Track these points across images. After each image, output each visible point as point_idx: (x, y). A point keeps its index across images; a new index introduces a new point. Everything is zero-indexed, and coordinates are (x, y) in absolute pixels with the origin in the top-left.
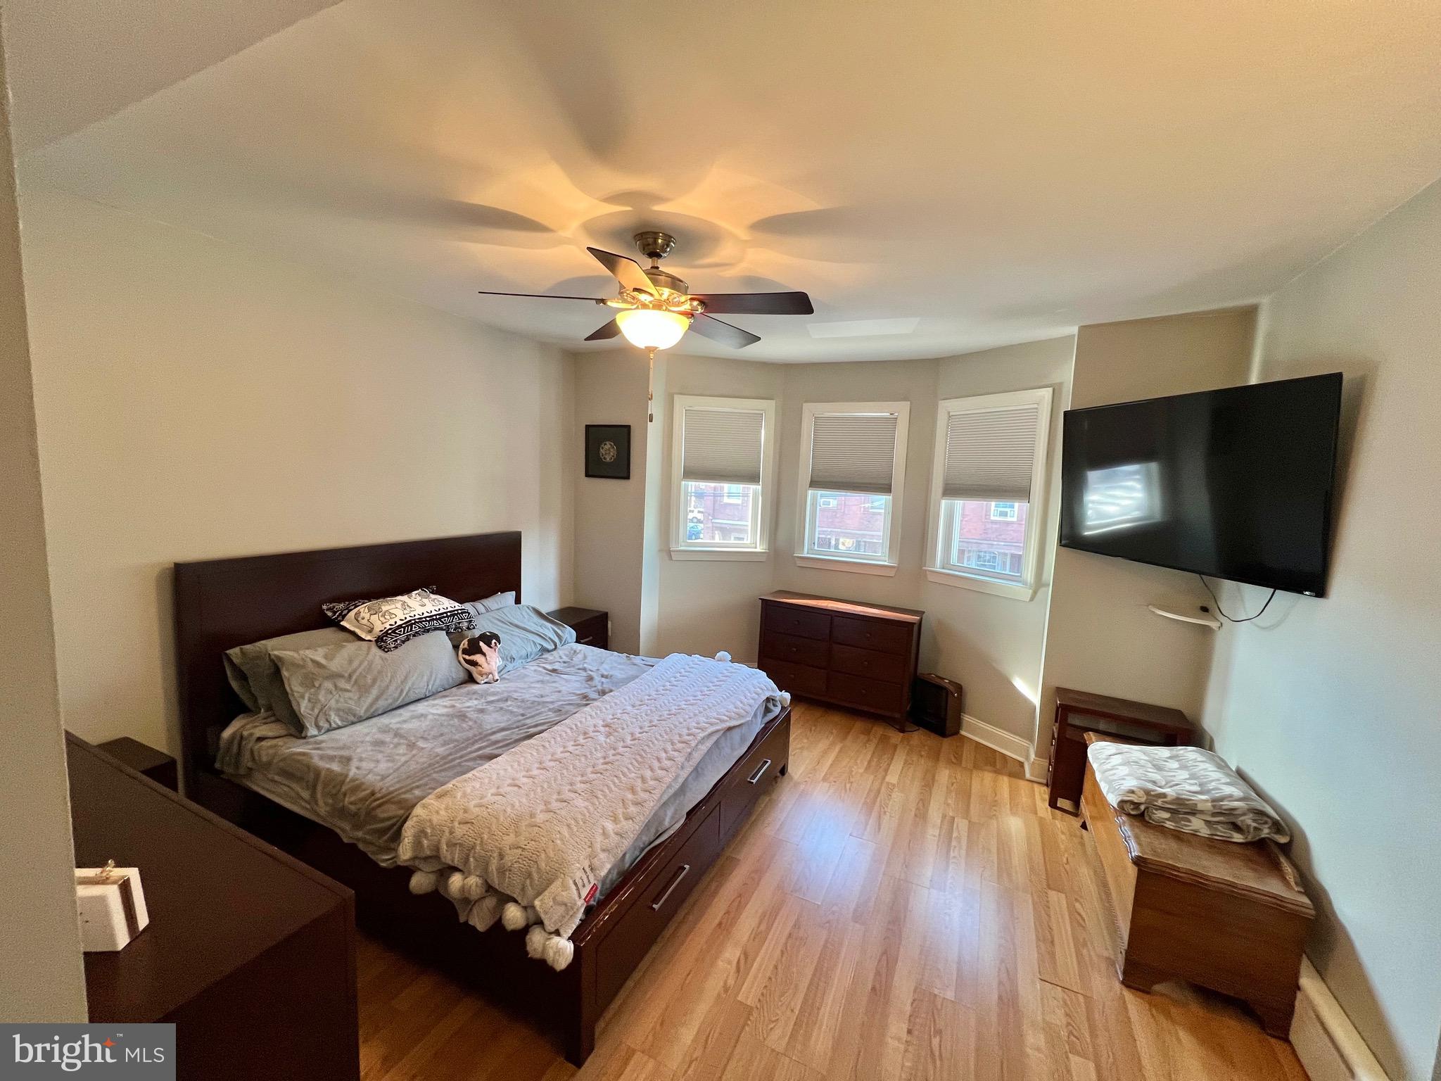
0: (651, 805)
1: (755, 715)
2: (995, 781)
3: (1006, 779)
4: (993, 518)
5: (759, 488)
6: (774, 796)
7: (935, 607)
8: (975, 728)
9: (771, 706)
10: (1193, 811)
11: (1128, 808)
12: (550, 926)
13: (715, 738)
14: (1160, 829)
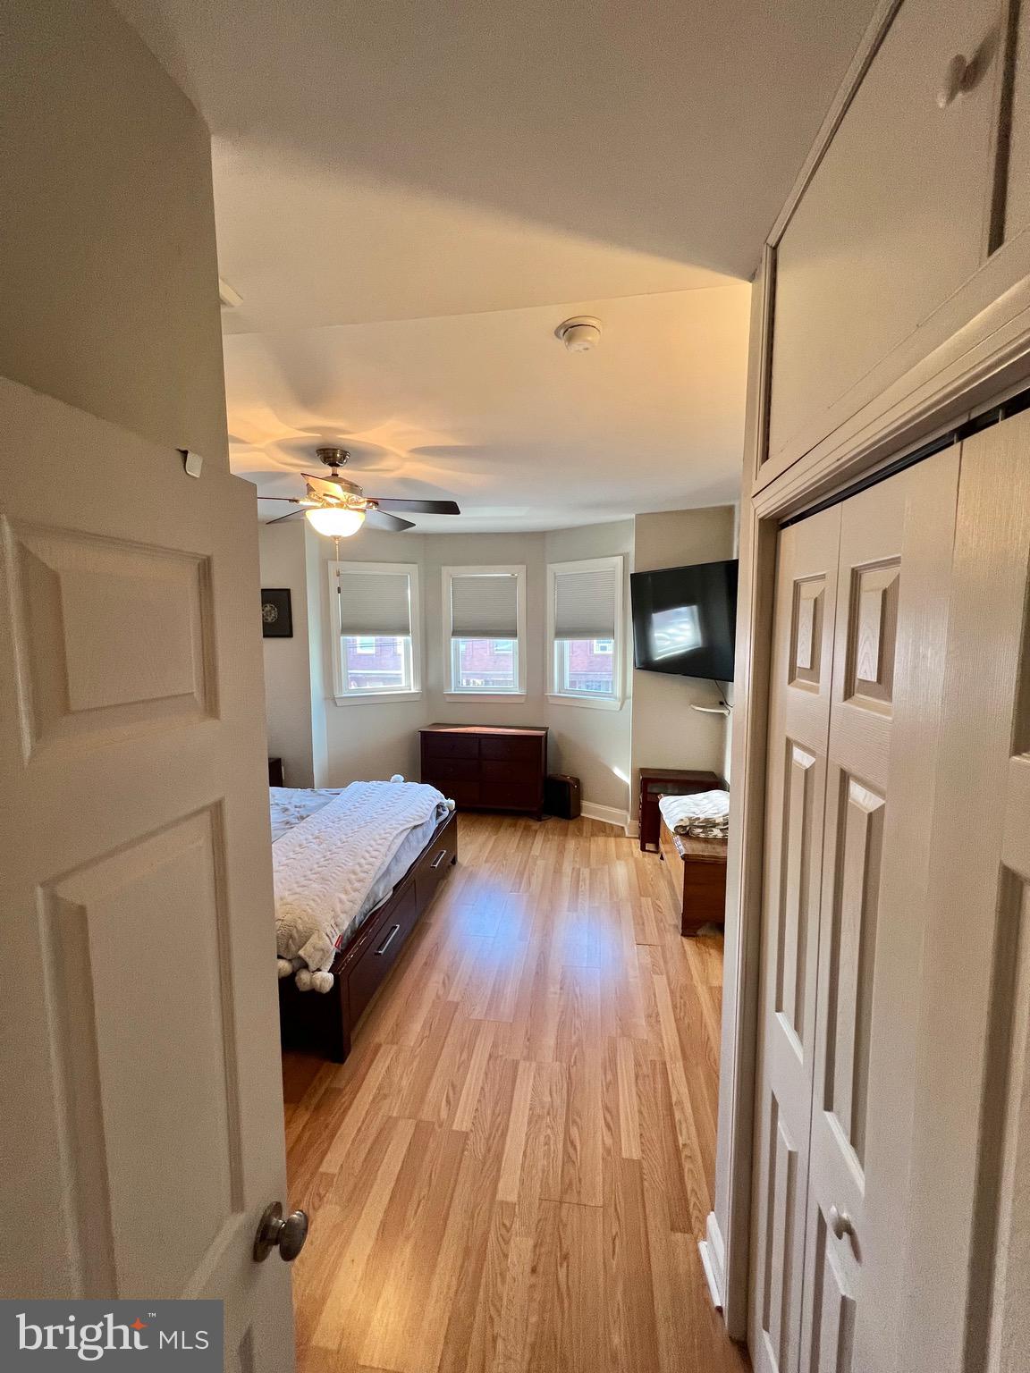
0: (369, 882)
1: (431, 818)
2: (606, 843)
3: (613, 839)
4: (595, 652)
5: (409, 638)
6: (450, 879)
7: (556, 725)
8: (591, 810)
9: (441, 810)
10: (715, 825)
11: (681, 831)
12: (313, 967)
13: (405, 834)
14: (697, 838)
